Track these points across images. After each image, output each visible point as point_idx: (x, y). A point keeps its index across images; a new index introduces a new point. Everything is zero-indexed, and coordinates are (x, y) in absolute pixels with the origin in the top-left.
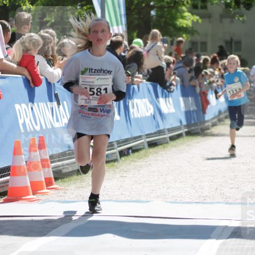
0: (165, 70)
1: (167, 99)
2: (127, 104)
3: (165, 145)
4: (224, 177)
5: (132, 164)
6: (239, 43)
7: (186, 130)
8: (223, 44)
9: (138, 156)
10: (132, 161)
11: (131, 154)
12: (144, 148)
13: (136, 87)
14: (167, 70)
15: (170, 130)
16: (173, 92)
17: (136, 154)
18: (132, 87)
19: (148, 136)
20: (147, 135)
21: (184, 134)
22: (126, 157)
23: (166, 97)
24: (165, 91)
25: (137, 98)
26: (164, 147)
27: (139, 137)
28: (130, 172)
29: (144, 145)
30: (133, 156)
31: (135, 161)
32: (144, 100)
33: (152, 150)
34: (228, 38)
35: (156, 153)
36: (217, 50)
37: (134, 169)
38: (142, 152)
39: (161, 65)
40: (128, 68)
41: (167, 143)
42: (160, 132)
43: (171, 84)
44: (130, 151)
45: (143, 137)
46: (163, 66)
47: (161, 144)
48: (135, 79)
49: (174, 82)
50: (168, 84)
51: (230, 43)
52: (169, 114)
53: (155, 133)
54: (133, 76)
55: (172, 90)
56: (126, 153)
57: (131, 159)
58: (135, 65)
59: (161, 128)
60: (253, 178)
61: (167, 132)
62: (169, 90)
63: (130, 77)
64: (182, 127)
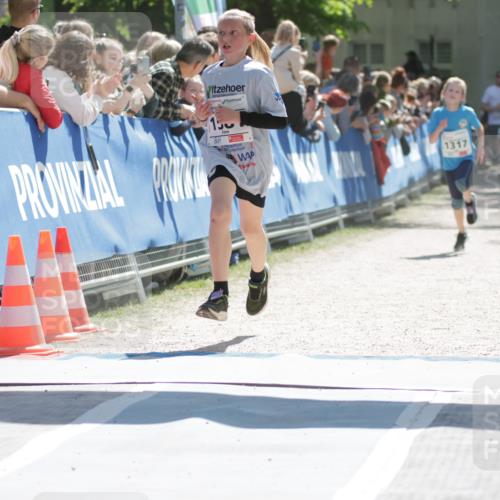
0: (303, 100)
1: (308, 155)
3: (304, 245)
4: (421, 306)
6: (446, 46)
7: (345, 216)
8: (415, 48)
11: (237, 262)
14: (307, 101)
15: (314, 216)
16: (318, 141)
19: (271, 226)
20: (267, 226)
21: (341, 224)
23: (304, 152)
24: (303, 139)
26: (303, 248)
30: (240, 267)
33: (278, 255)
34: (426, 38)
35: (287, 261)
36: (405, 59)
39: (296, 90)
41: (308, 241)
42: (294, 220)
43: (315, 127)
44: (237, 258)
46: (300, 92)
47: (297, 244)
49: (320, 123)
50: (309, 127)
51: (428, 46)
52: (311, 184)
53: (285, 222)
55: (316, 137)
57: (239, 272)
59: (297, 211)
60: (477, 309)
61: (307, 220)
62: (310, 137)
64: (338, 209)
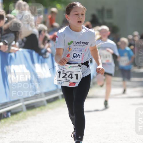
1: (43, 65)
2: (5, 70)
3: (42, 108)
4: (98, 136)
5: (11, 126)
6: (110, 12)
9: (17, 118)
10: (12, 123)
11: (10, 116)
12: (22, 111)
13: (13, 55)
15: (46, 94)
17: (15, 116)
18: (9, 55)
19: (26, 99)
20: (24, 99)
21: (60, 97)
22: (5, 120)
23: (42, 63)
24: (41, 57)
25: (14, 64)
26: (42, 109)
27: (18, 101)
28: (9, 133)
29: (22, 108)
30: (11, 119)
31: (14, 123)
32: (21, 66)
33: (30, 112)
34: (100, 7)
35: (34, 115)
36: (90, 18)
37: (13, 130)
38: (20, 115)
40: (6, 37)
41: (44, 105)
42: (36, 96)
43: (46, 51)
44: (9, 114)
45: (21, 101)
48: (12, 48)
49: (49, 49)
50: (43, 51)
52: (45, 79)
54: (10, 45)
56: (5, 116)
57: (10, 121)
58: (12, 35)
61: (43, 95)
62: (44, 56)
63: (7, 46)
64: (58, 91)
